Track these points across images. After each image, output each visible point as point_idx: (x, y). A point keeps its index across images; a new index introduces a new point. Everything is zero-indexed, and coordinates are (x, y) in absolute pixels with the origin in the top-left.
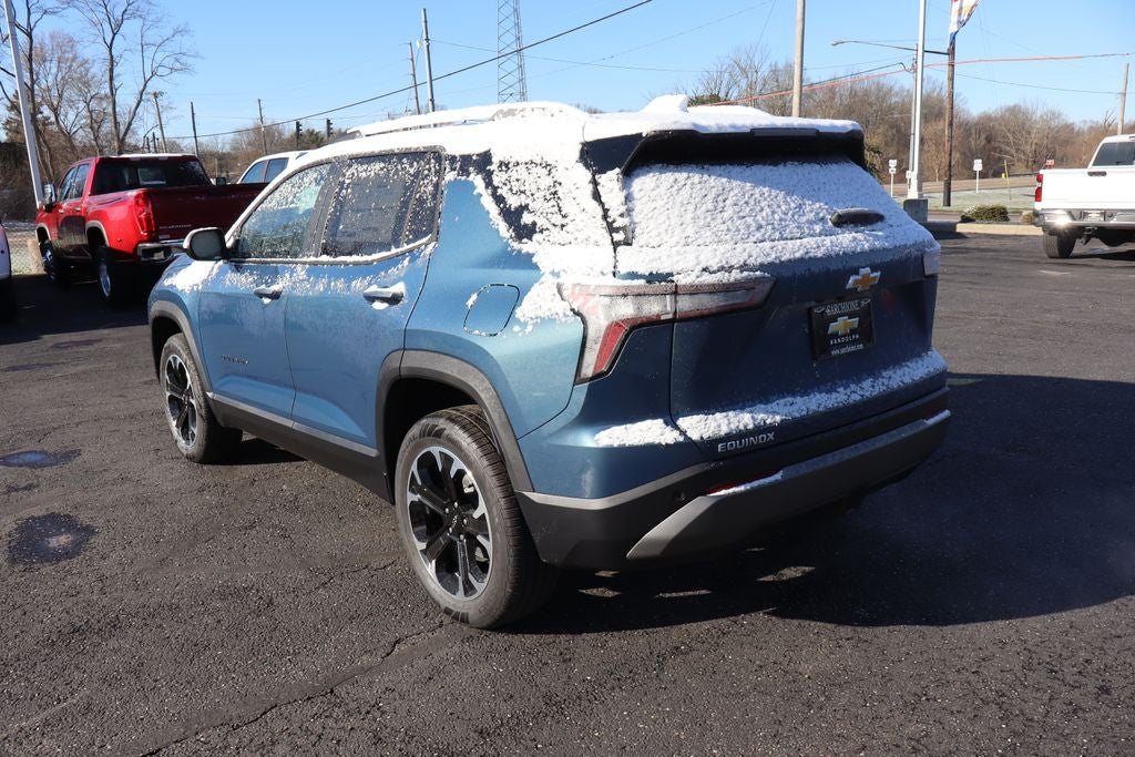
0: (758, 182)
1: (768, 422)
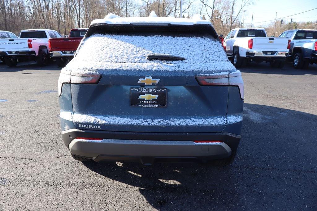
0: (127, 42)
1: (99, 122)
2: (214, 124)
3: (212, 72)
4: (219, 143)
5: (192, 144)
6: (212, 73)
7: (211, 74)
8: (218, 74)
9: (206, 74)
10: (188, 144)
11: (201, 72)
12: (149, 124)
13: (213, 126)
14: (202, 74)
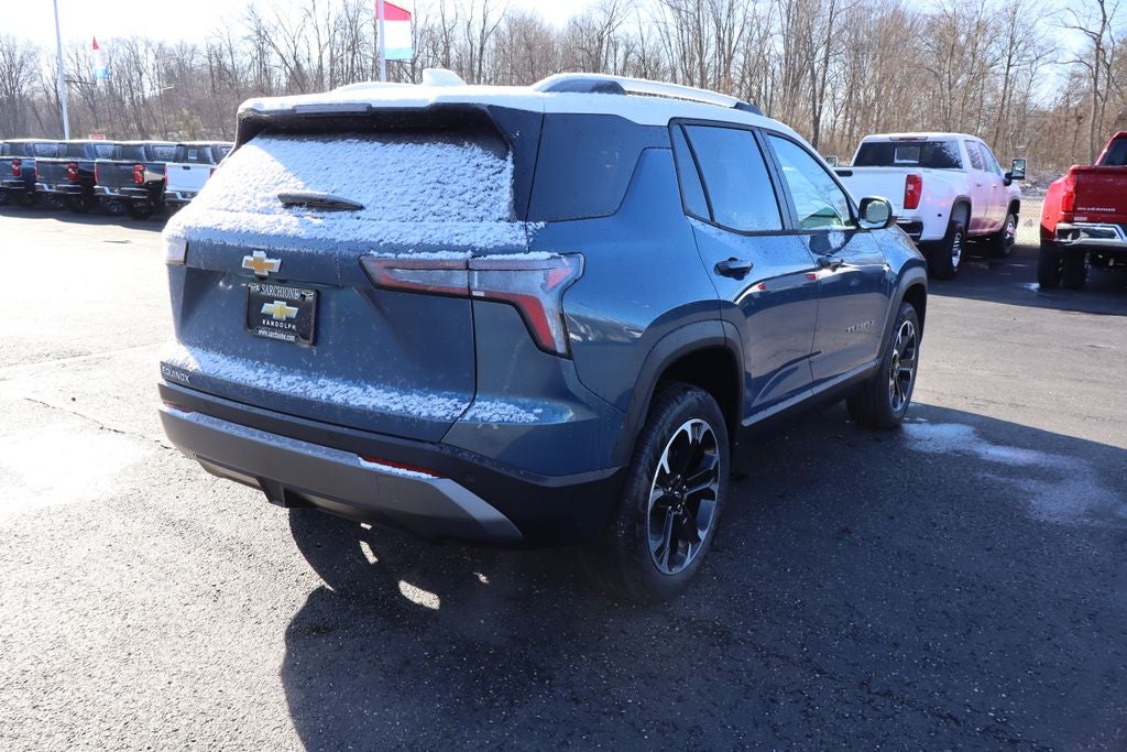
2: (415, 412)
3: (405, 248)
4: (424, 476)
5: (356, 465)
6: (407, 252)
7: (401, 256)
8: (423, 255)
9: (386, 254)
10: (343, 461)
11: (372, 246)
12: (268, 385)
13: (413, 419)
14: (376, 254)
